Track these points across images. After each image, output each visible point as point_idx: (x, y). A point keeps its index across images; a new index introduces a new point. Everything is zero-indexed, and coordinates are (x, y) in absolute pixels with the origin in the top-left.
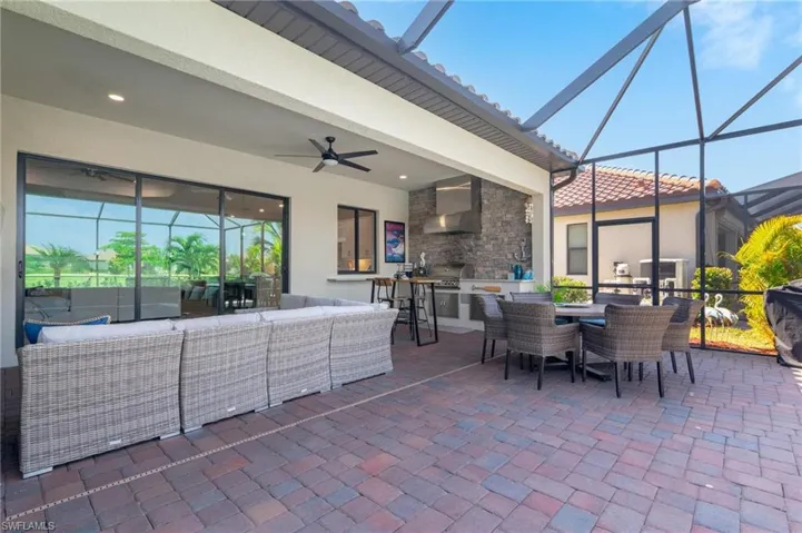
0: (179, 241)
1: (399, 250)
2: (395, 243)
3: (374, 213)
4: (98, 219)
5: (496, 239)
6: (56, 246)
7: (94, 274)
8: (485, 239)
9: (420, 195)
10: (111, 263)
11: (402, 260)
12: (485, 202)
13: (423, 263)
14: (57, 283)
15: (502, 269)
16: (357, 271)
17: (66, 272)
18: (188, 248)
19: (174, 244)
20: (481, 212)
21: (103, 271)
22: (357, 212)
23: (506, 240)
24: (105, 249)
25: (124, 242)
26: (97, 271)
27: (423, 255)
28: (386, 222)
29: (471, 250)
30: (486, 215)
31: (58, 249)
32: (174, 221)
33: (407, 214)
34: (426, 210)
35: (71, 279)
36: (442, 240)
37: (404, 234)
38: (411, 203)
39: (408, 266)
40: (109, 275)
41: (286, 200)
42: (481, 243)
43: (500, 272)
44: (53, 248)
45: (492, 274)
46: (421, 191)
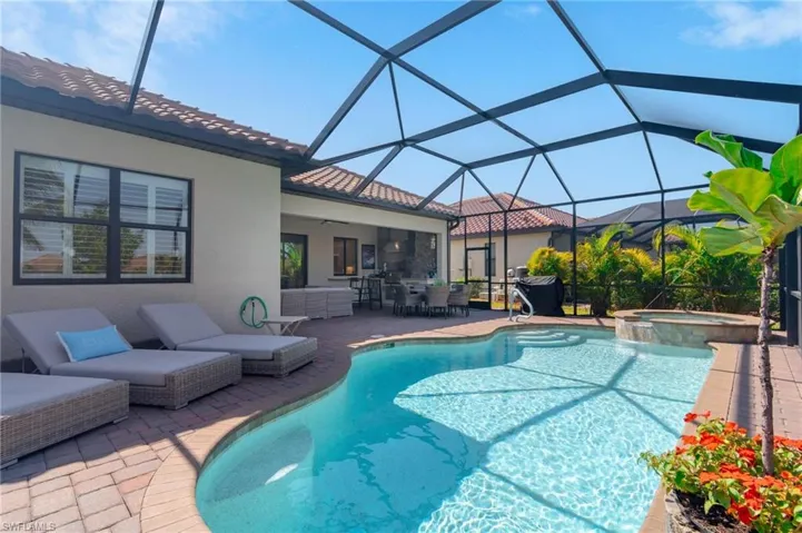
1: (371, 262)
2: (368, 258)
3: (356, 240)
5: (422, 256)
8: (417, 256)
11: (373, 267)
16: (345, 274)
22: (345, 240)
27: (385, 264)
28: (363, 245)
29: (410, 262)
30: (417, 242)
33: (376, 240)
37: (374, 252)
39: (377, 271)
41: (306, 237)
42: (415, 258)
43: (424, 274)
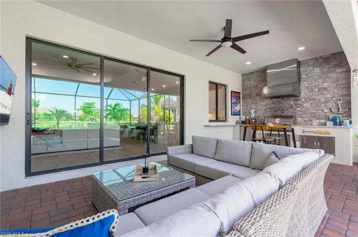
0: (110, 106)
1: (237, 108)
2: (236, 104)
4: (75, 96)
5: (314, 100)
6: (57, 109)
7: (74, 122)
8: (303, 100)
9: (250, 76)
10: (80, 117)
11: (239, 114)
12: (304, 76)
13: (253, 115)
14: (58, 126)
15: (318, 119)
16: (217, 120)
17: (62, 121)
18: (114, 109)
19: (109, 108)
20: (300, 82)
21: (77, 120)
22: (216, 86)
23: (323, 100)
24: (78, 110)
25: (86, 107)
26: (75, 120)
27: (253, 111)
28: (232, 91)
29: (292, 107)
30: (304, 85)
31: (58, 110)
32: (109, 96)
33: (241, 87)
34: (255, 84)
35: (64, 125)
36: (268, 101)
37: (240, 99)
38: (243, 81)
39: (243, 118)
40: (79, 122)
41: (182, 78)
42: (299, 102)
43: (318, 121)
44: (56, 110)
45: (309, 122)
46: (252, 73)
